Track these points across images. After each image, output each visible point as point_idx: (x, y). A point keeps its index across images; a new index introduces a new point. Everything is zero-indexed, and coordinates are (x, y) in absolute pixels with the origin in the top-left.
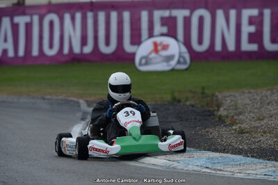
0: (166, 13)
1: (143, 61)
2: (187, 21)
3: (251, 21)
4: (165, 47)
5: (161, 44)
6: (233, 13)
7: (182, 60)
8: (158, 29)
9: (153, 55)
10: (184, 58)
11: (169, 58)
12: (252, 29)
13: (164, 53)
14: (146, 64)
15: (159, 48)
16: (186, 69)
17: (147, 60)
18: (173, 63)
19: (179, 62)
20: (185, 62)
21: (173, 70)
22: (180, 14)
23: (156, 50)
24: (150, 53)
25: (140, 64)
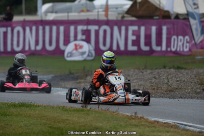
0: (85, 28)
1: (69, 55)
2: (97, 32)
3: (134, 33)
4: (81, 47)
5: (79, 45)
6: (123, 28)
7: (90, 54)
8: (80, 36)
9: (74, 51)
10: (91, 53)
11: (83, 53)
12: (134, 38)
13: (80, 50)
14: (71, 56)
15: (78, 47)
16: (93, 60)
17: (71, 54)
18: (85, 56)
19: (88, 56)
20: (92, 56)
21: (85, 60)
22: (93, 28)
23: (76, 49)
24: (73, 50)
25: (67, 56)
